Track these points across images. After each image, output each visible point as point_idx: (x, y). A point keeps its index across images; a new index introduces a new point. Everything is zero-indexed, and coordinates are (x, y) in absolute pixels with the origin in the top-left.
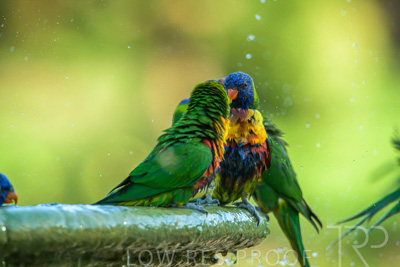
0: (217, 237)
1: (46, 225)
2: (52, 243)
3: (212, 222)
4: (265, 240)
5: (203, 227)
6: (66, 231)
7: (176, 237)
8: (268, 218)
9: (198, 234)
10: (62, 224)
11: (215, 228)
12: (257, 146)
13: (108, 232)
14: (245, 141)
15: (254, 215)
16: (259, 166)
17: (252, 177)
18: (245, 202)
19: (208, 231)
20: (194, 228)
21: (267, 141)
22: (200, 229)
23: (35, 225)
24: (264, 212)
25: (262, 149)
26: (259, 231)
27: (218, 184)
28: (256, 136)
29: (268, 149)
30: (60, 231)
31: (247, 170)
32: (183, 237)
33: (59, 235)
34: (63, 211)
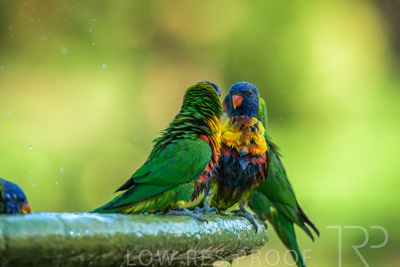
0: (215, 245)
1: (45, 233)
2: (51, 251)
3: (210, 230)
4: (263, 248)
5: (201, 235)
6: (63, 239)
7: (174, 245)
8: (266, 226)
9: (197, 242)
10: (61, 232)
11: (213, 236)
12: (257, 156)
13: (106, 240)
14: (245, 150)
15: (253, 223)
16: (257, 176)
17: (250, 187)
18: (242, 210)
19: (206, 239)
20: (193, 236)
21: (267, 152)
22: (199, 237)
23: (34, 233)
24: (262, 219)
25: (261, 160)
26: (257, 238)
27: (216, 192)
28: (257, 146)
29: (268, 160)
30: (58, 239)
31: (245, 181)
32: (181, 245)
33: (56, 242)
34: (61, 220)
